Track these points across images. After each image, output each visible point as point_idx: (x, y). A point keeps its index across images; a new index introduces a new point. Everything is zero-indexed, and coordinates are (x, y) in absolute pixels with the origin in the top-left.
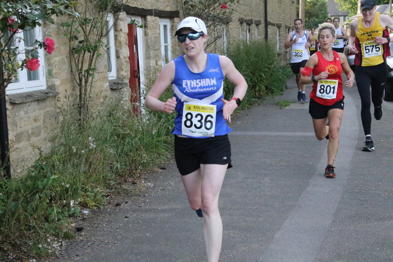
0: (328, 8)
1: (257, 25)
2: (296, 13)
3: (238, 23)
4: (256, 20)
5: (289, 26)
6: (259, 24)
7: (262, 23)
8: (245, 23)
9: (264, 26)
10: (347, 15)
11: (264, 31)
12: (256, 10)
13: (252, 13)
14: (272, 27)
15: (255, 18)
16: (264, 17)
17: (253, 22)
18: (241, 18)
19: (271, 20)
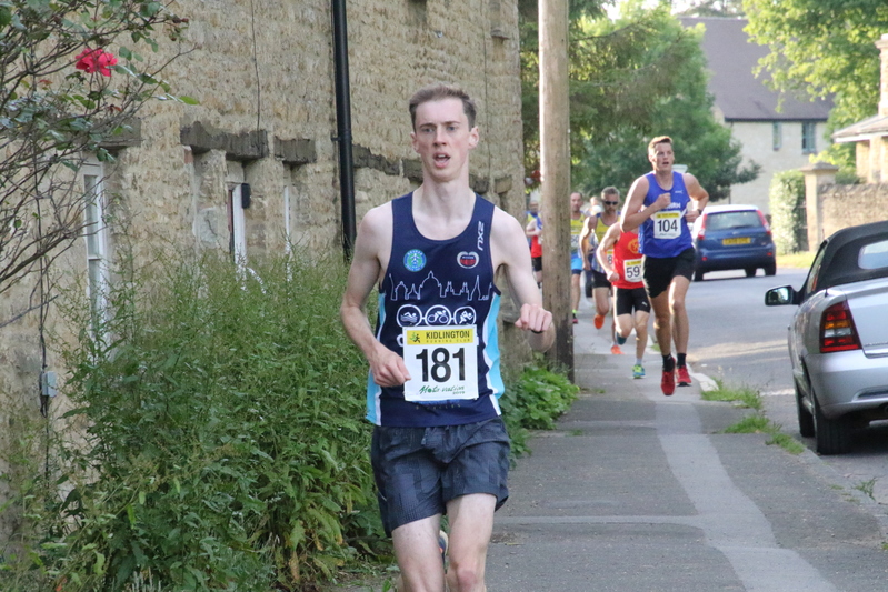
0: (708, 73)
1: (293, 166)
2: (517, 100)
3: (180, 151)
4: (286, 135)
5: (480, 175)
6: (306, 162)
7: (320, 157)
8: (223, 154)
9: (335, 171)
10: (822, 116)
11: (335, 201)
12: (286, 80)
13: (262, 94)
14: (382, 175)
15: (277, 127)
16: (332, 120)
17: (271, 146)
18: (197, 123)
19: (373, 142)
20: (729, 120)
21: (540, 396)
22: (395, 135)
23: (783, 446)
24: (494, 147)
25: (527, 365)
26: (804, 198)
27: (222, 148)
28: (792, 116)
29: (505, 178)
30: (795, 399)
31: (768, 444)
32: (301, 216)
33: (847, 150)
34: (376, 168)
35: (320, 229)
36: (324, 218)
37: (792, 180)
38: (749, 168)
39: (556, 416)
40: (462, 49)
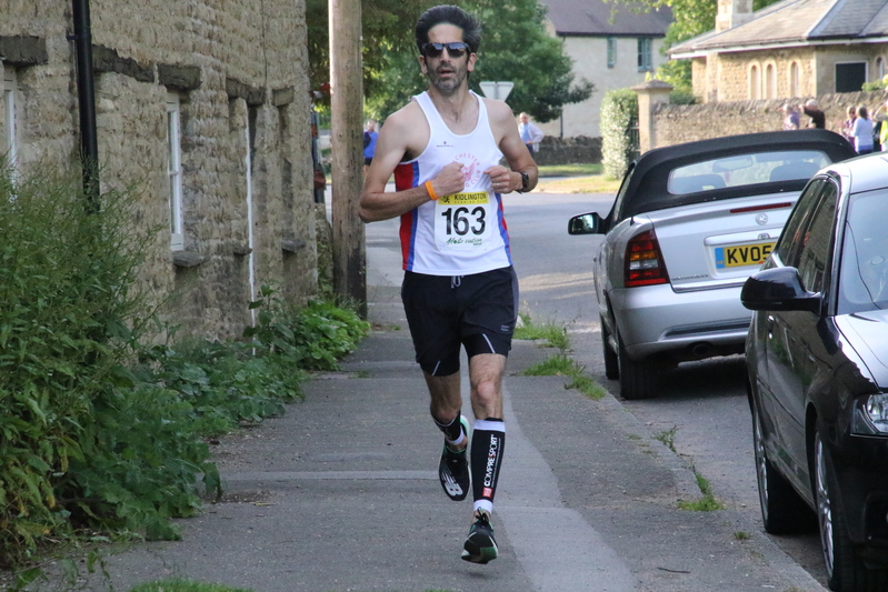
1: (17, 67)
4: (6, 31)
5: (254, 85)
6: (34, 63)
7: (52, 58)
9: (71, 75)
10: (658, 31)
11: (72, 109)
14: (132, 82)
16: (67, 15)
19: (121, 42)
20: (562, 34)
21: (324, 334)
22: (148, 37)
23: (582, 390)
24: (271, 54)
25: (312, 298)
26: (637, 119)
28: (627, 31)
29: (285, 90)
30: (600, 337)
31: (567, 388)
32: (29, 125)
33: (683, 67)
34: (124, 72)
35: (52, 141)
36: (59, 128)
37: (624, 99)
38: (582, 86)
39: (341, 356)
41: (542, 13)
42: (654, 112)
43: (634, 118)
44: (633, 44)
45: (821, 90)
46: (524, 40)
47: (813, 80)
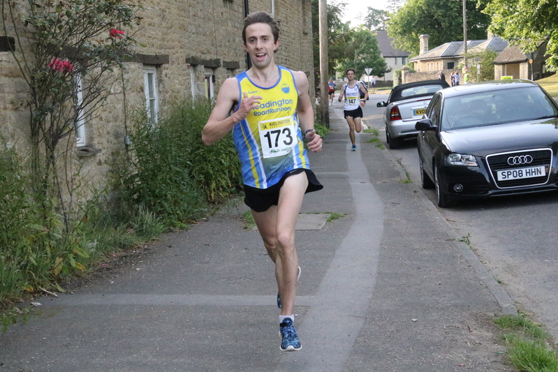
0: (379, 45)
1: (231, 69)
3: (186, 65)
7: (241, 67)
8: (203, 67)
10: (407, 56)
12: (228, 44)
13: (218, 48)
15: (224, 58)
17: (222, 64)
18: (193, 57)
27: (202, 64)
28: (399, 56)
31: (376, 147)
33: (412, 64)
37: (398, 72)
38: (389, 69)
40: (292, 36)
41: (380, 52)
42: (405, 74)
43: (401, 76)
44: (401, 59)
45: (444, 69)
46: (375, 58)
47: (442, 66)
